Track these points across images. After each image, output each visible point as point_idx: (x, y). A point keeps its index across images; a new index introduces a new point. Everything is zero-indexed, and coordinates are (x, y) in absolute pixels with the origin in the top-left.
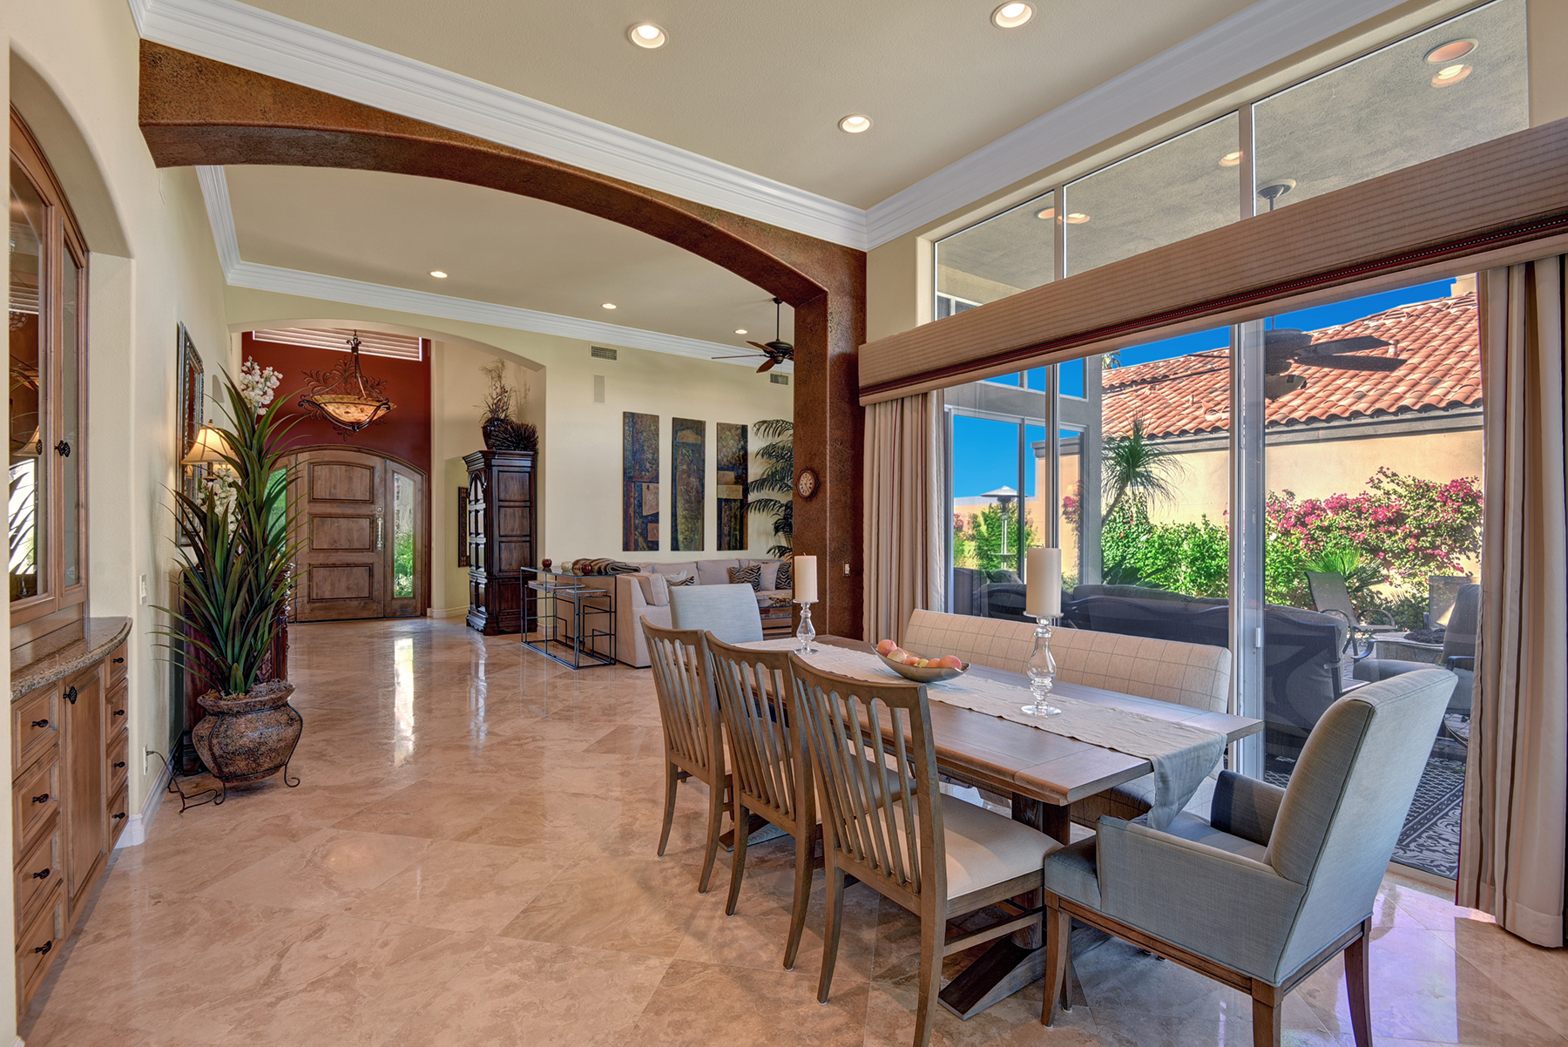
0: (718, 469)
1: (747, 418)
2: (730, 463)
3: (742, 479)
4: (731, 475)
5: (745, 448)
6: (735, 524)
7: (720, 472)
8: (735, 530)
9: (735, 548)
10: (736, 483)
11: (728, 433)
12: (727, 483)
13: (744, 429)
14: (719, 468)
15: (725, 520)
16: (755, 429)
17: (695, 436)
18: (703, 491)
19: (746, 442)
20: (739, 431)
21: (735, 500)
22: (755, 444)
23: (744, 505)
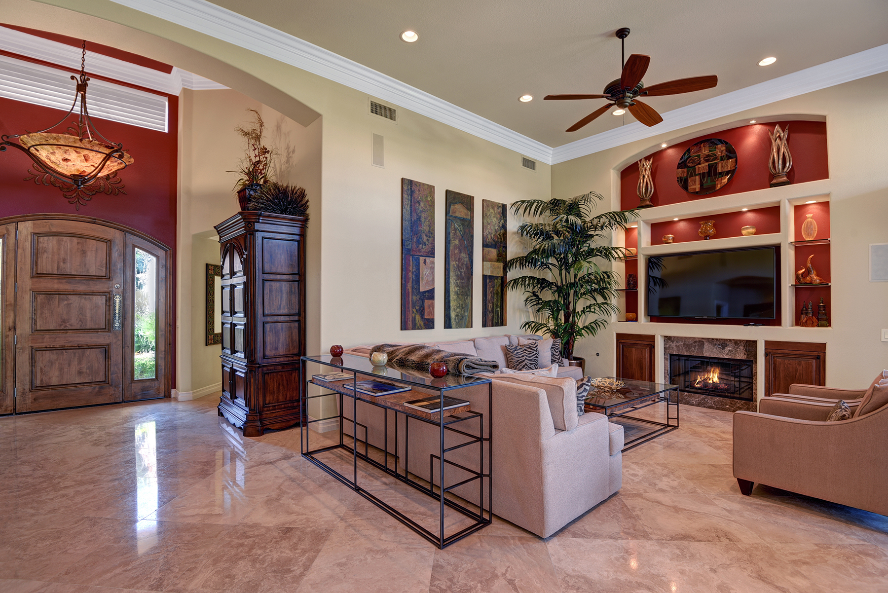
0: (483, 246)
1: (507, 197)
2: (494, 241)
3: (502, 256)
4: (493, 252)
5: (504, 227)
6: (497, 300)
7: (486, 249)
8: (497, 306)
9: (497, 325)
10: (498, 261)
11: (491, 210)
12: (490, 260)
13: (504, 207)
14: (485, 245)
15: (489, 297)
16: (514, 208)
17: (465, 211)
18: (472, 268)
19: (505, 221)
20: (500, 209)
21: (497, 277)
22: (513, 224)
23: (504, 284)
